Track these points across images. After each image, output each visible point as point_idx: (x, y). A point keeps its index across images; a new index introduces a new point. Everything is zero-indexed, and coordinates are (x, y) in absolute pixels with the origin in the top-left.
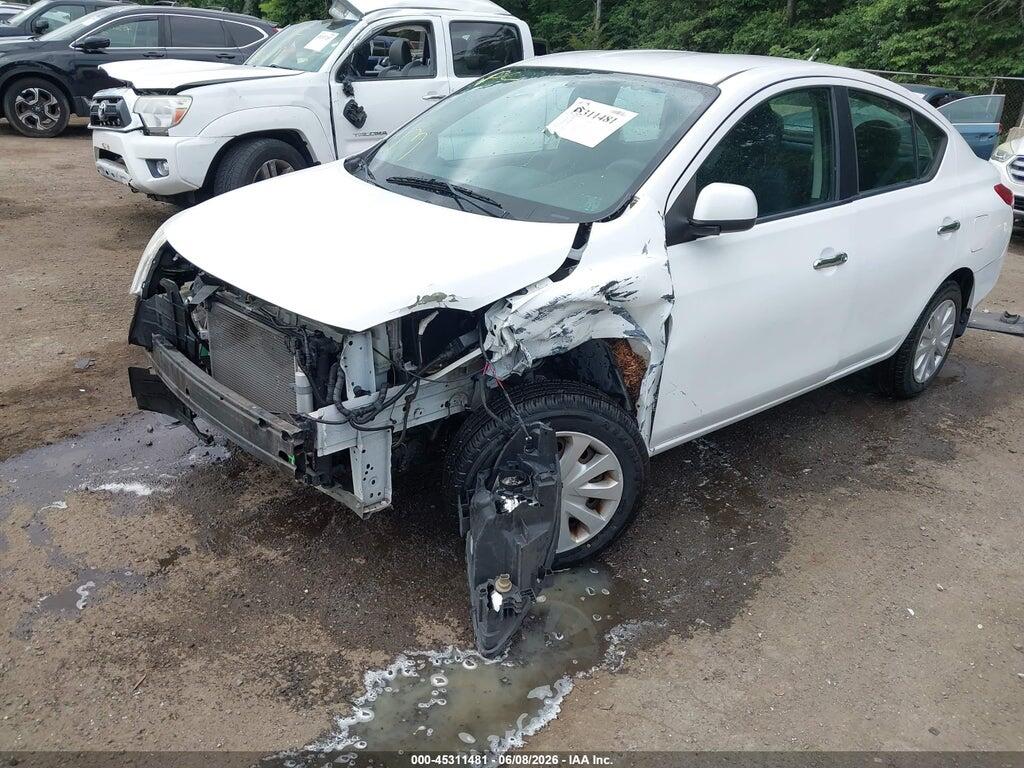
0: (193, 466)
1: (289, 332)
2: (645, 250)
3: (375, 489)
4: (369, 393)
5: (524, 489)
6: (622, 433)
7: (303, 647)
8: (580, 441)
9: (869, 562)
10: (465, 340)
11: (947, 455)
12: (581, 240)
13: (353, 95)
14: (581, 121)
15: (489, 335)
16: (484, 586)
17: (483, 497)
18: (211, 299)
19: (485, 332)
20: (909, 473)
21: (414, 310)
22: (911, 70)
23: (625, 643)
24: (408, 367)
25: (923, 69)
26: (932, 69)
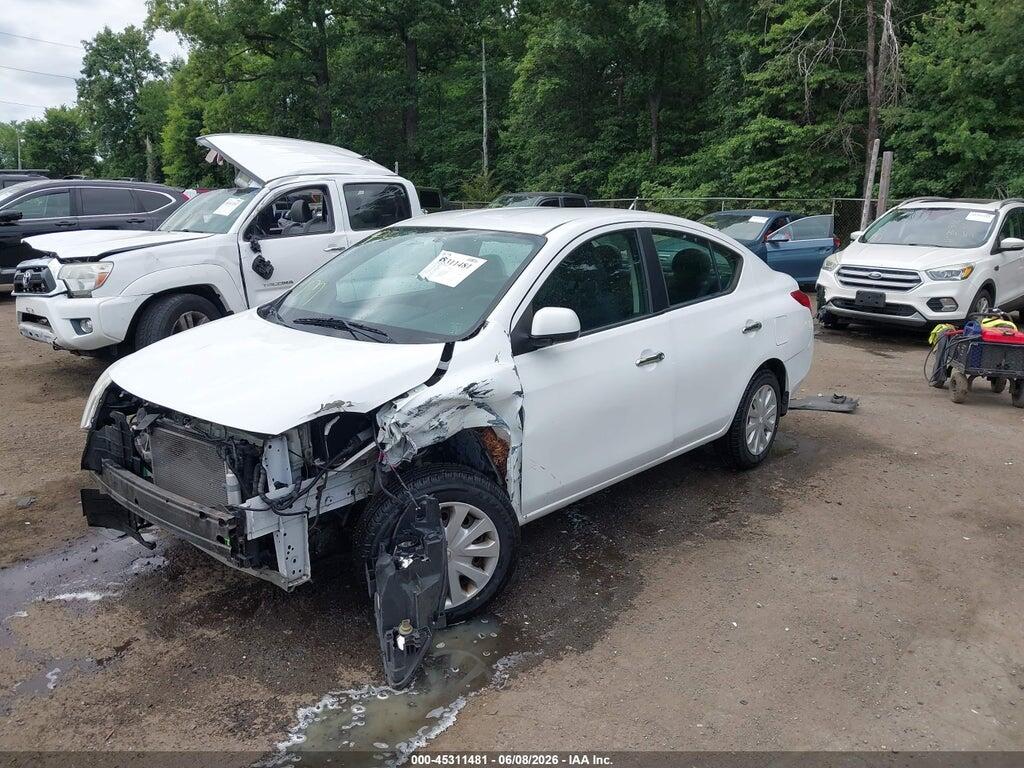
0: (136, 574)
1: (219, 443)
2: (496, 360)
3: (297, 567)
4: (286, 486)
5: (417, 548)
6: (493, 500)
7: (245, 697)
8: (461, 509)
9: (706, 593)
10: (362, 436)
11: (776, 510)
12: (447, 355)
13: (260, 251)
14: (444, 267)
15: (381, 430)
16: (391, 632)
17: (386, 560)
18: (153, 426)
19: (378, 429)
20: (744, 526)
21: (319, 415)
22: (763, 196)
23: (508, 669)
24: (318, 463)
25: (774, 195)
26: (781, 194)
